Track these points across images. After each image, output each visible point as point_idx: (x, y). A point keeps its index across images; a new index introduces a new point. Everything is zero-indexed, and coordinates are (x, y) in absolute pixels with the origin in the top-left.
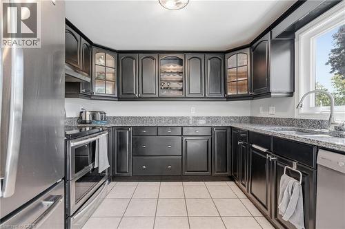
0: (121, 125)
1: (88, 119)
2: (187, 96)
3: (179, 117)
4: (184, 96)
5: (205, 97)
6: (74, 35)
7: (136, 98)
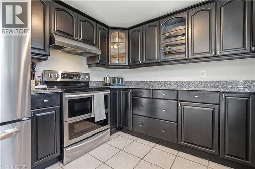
0: (124, 87)
1: (107, 82)
2: (190, 57)
3: (185, 82)
4: (186, 58)
5: (216, 56)
6: (91, 24)
7: (141, 64)
